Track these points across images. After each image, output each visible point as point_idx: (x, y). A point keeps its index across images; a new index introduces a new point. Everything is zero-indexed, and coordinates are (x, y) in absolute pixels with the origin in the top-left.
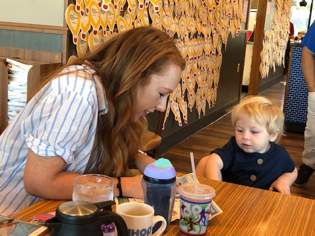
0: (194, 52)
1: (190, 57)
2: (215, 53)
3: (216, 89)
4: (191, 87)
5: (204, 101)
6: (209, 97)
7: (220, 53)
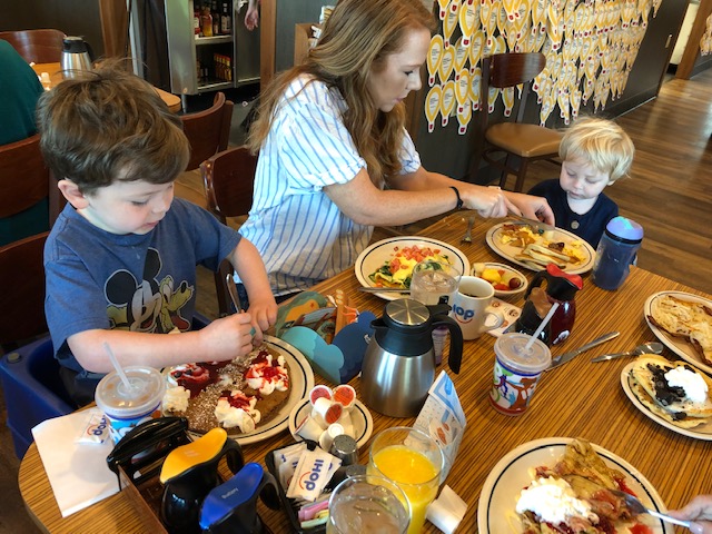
0: (606, 21)
1: (598, 29)
2: (637, 21)
3: (627, 73)
4: (592, 71)
5: (607, 91)
6: (615, 85)
7: (645, 22)
